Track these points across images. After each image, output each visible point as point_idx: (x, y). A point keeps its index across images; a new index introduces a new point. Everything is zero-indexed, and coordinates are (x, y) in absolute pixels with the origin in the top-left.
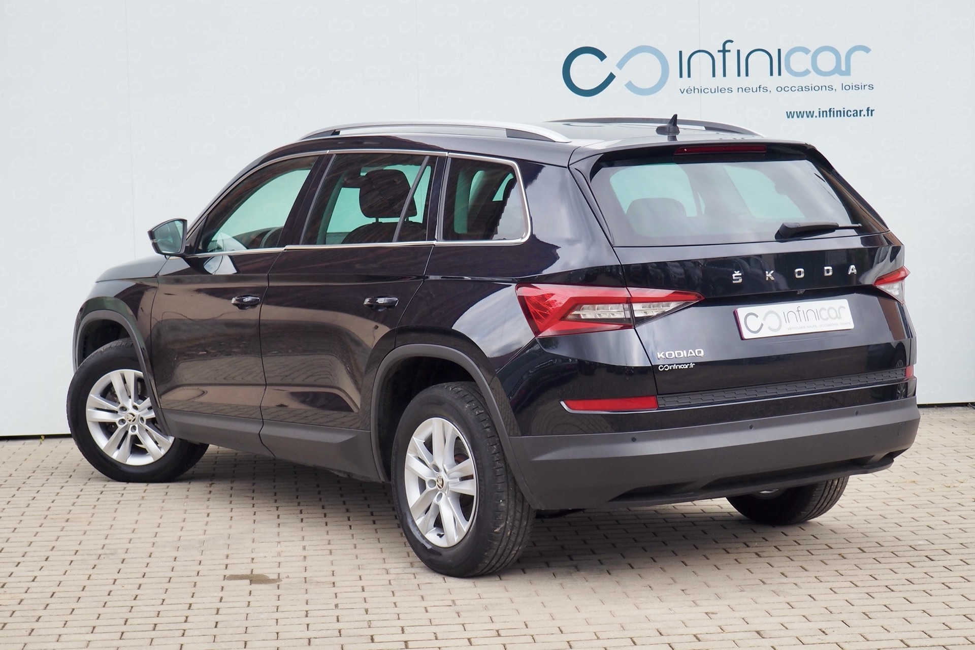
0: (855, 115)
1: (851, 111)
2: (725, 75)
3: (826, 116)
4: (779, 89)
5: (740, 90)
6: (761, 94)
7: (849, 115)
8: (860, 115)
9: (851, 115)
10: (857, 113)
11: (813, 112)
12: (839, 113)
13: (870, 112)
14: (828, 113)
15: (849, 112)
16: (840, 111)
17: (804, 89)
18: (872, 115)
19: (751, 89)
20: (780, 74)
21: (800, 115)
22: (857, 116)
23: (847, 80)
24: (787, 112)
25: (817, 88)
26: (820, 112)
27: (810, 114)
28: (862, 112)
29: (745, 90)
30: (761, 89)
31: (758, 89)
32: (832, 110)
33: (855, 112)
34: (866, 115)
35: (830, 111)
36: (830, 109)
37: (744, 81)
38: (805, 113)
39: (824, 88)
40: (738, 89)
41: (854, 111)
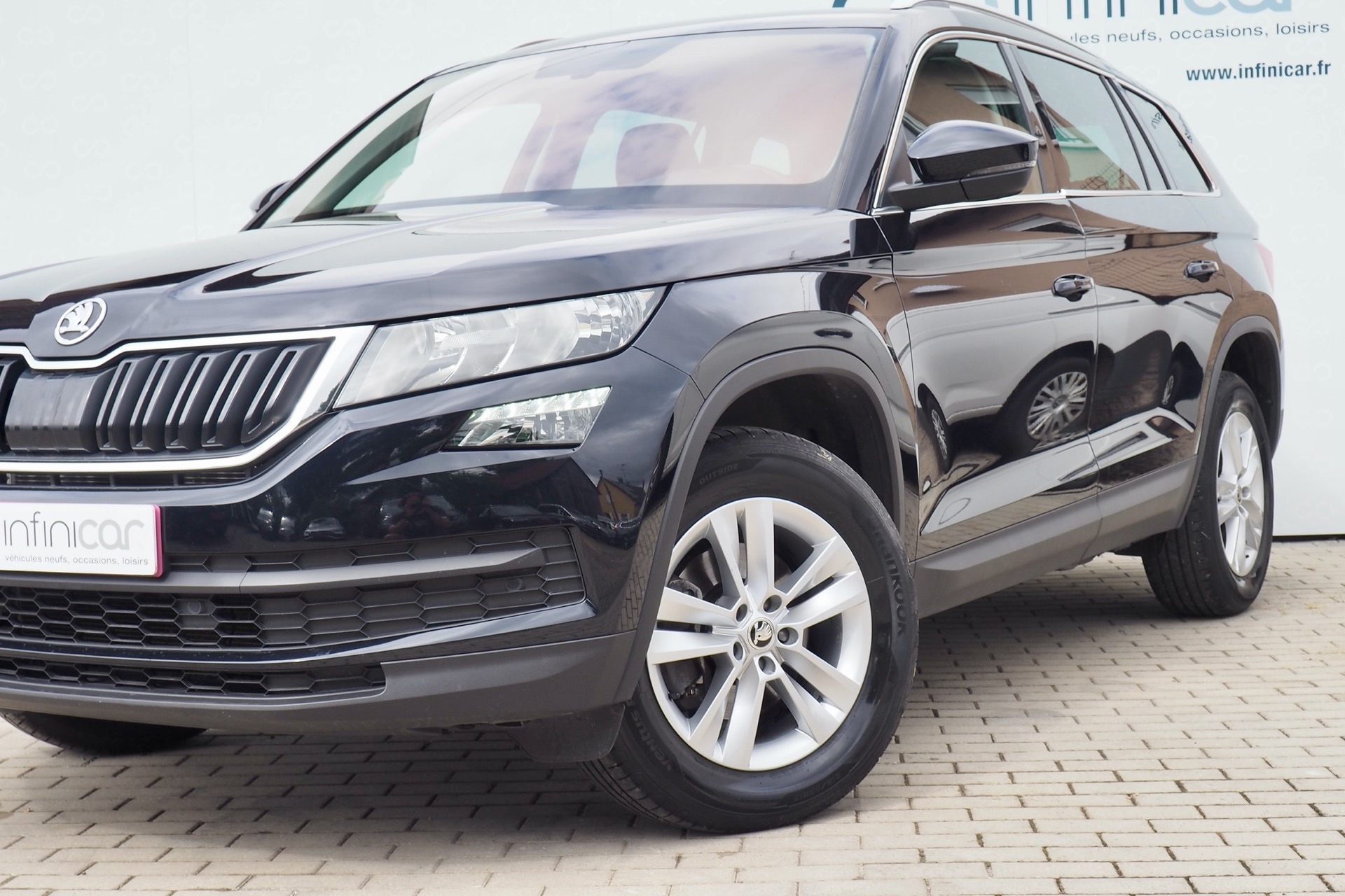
0: (1299, 73)
1: (1291, 67)
2: (1086, 16)
3: (1252, 76)
4: (1175, 35)
5: (1112, 38)
6: (1145, 44)
7: (1289, 73)
8: (1308, 73)
9: (1292, 74)
10: (1302, 70)
11: (1230, 70)
12: (1273, 71)
13: (1323, 67)
14: (1255, 71)
15: (1289, 68)
16: (1275, 68)
17: (1215, 34)
18: (1326, 73)
19: (1129, 36)
20: (1175, 11)
21: (1209, 75)
22: (1302, 74)
23: (1284, 18)
24: (1188, 72)
25: (1236, 32)
26: (1241, 70)
27: (1225, 74)
28: (1310, 69)
29: (1120, 38)
30: (1146, 36)
31: (1141, 36)
32: (1261, 66)
33: (1299, 68)
34: (1317, 72)
35: (1258, 67)
36: (1258, 65)
37: (1117, 24)
38: (1217, 72)
39: (1247, 32)
40: (1109, 36)
41: (1297, 67)
